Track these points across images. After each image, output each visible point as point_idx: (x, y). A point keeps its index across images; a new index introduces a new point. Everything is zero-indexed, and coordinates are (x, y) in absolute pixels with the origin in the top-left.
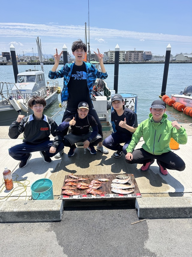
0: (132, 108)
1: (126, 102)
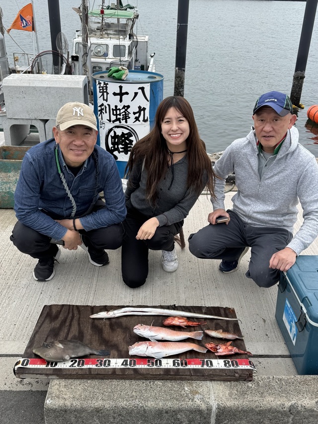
0: (139, 112)
1: (121, 94)
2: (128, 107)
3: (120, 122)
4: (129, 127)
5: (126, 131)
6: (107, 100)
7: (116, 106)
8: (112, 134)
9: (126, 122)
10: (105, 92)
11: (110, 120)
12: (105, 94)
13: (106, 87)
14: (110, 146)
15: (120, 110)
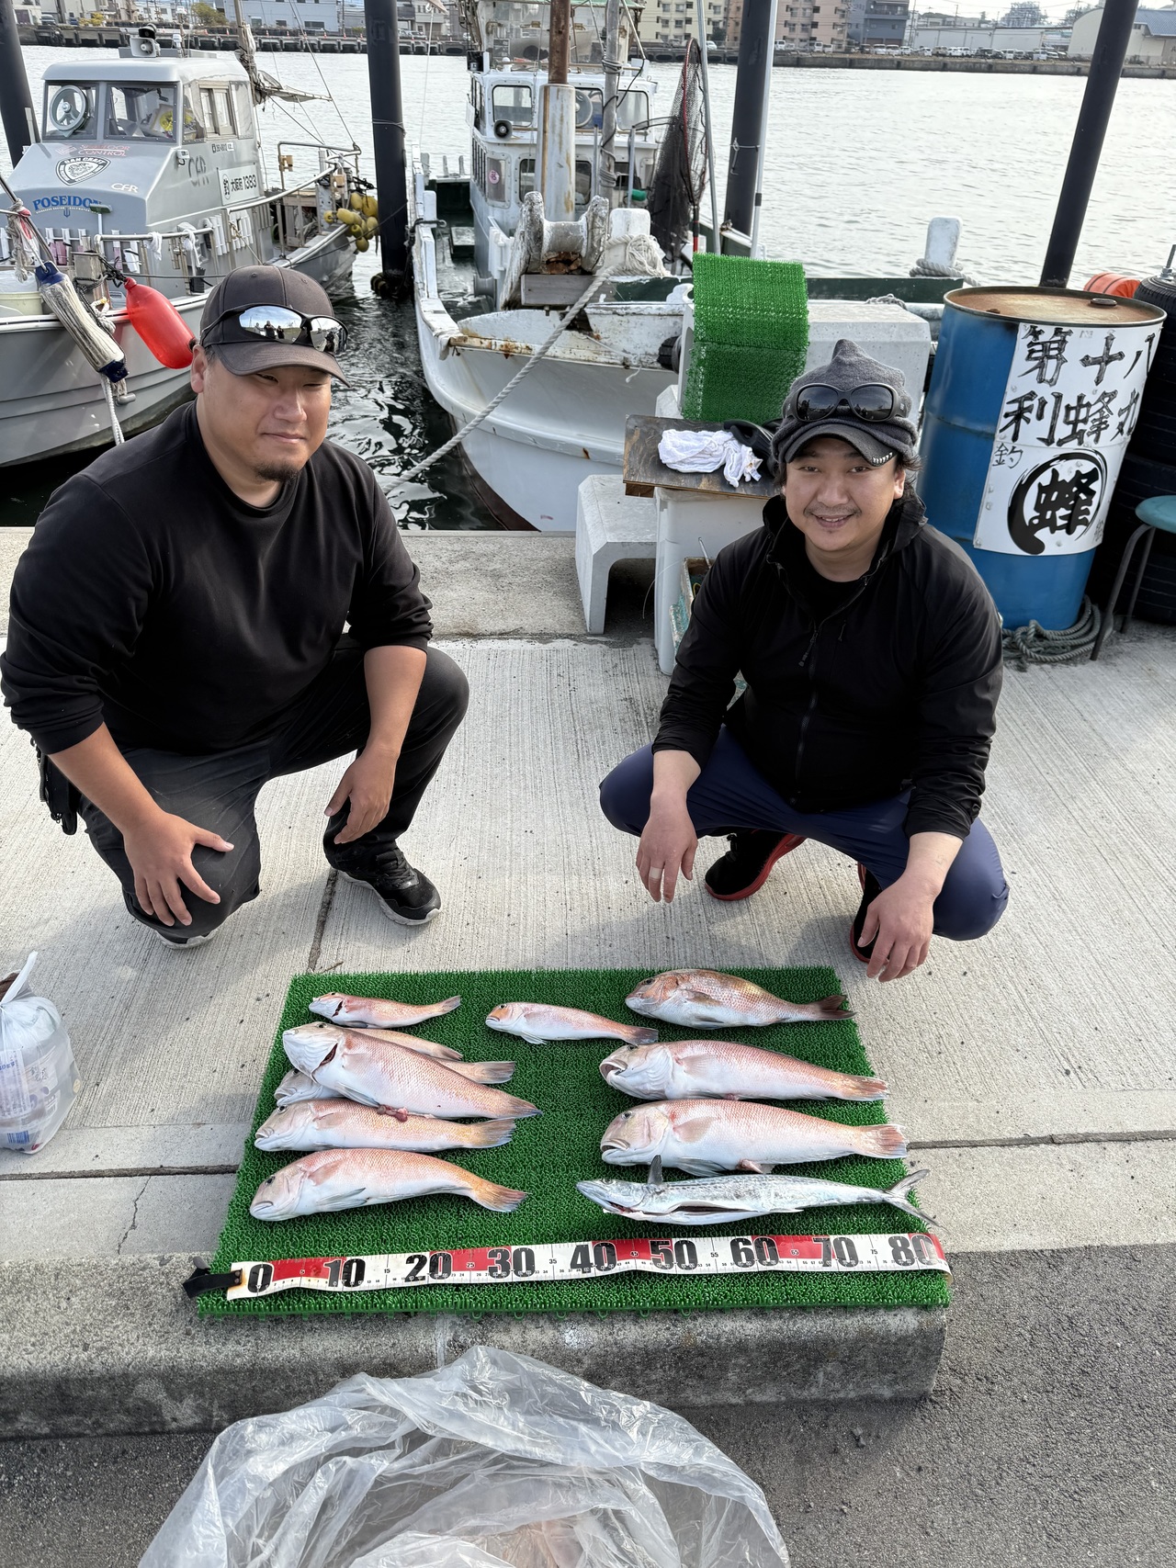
0: (1130, 407)
1: (1107, 359)
2: (1114, 394)
3: (1080, 443)
4: (1096, 452)
5: (1087, 467)
6: (1052, 382)
7: (1080, 398)
8: (1045, 479)
9: (1097, 440)
10: (1051, 357)
11: (1049, 441)
12: (1052, 364)
13: (1064, 342)
14: (1029, 512)
15: (1088, 405)
